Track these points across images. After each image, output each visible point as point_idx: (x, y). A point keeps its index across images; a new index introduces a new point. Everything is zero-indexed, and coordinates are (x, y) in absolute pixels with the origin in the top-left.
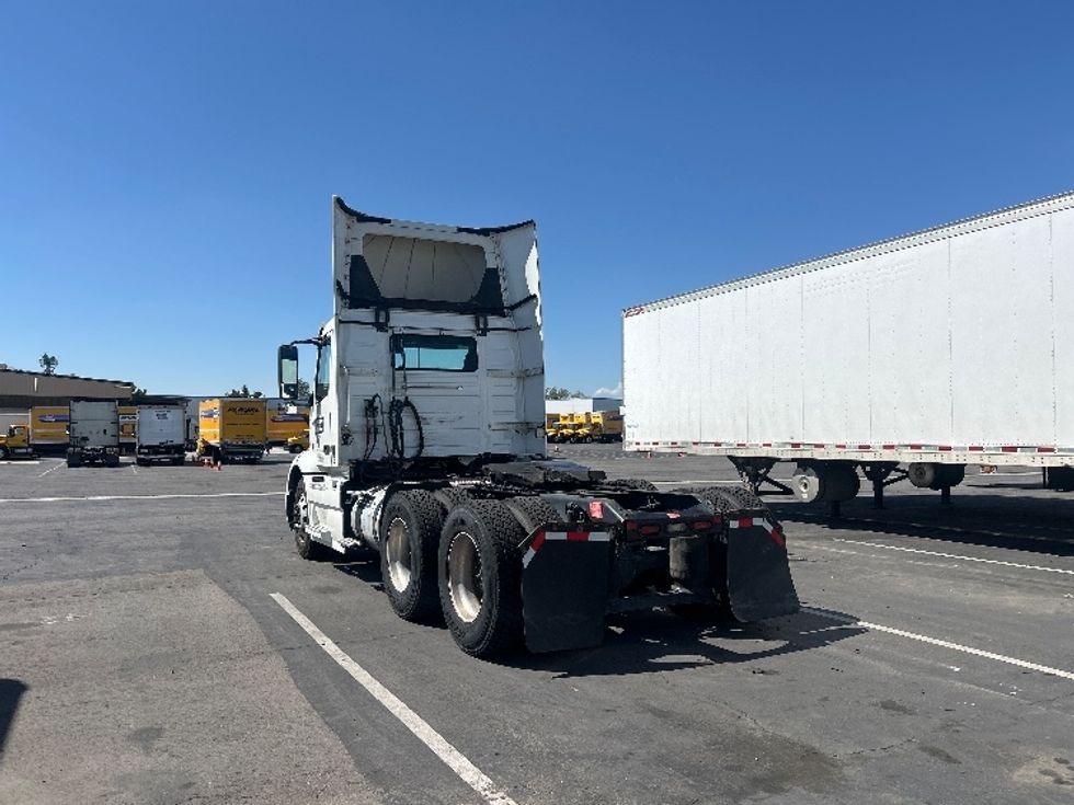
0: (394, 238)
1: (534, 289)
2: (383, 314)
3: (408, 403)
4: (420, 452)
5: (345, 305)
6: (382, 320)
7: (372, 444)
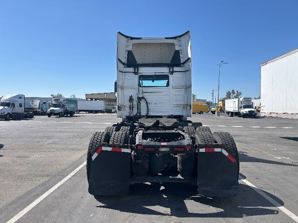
1: (190, 56)
2: (136, 69)
3: (143, 98)
4: (147, 114)
5: (125, 67)
6: (136, 71)
7: (131, 111)
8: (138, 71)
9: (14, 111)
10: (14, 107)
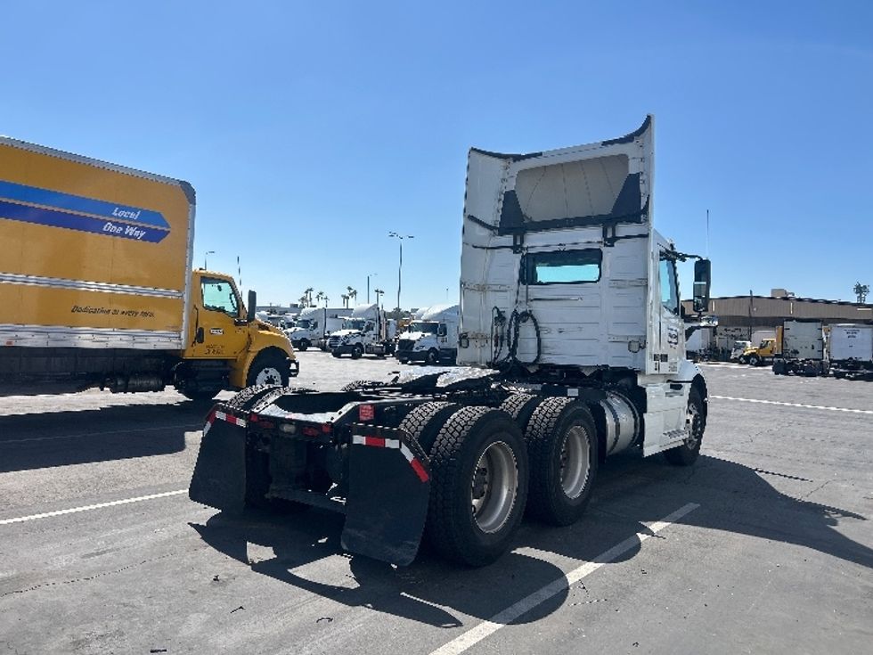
0: (562, 165)
2: (518, 238)
4: (538, 358)
5: (494, 235)
6: (518, 243)
7: (498, 348)
8: (522, 242)
9: (446, 345)
10: (445, 334)
